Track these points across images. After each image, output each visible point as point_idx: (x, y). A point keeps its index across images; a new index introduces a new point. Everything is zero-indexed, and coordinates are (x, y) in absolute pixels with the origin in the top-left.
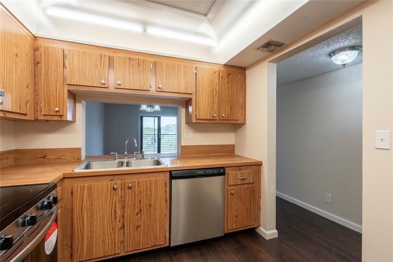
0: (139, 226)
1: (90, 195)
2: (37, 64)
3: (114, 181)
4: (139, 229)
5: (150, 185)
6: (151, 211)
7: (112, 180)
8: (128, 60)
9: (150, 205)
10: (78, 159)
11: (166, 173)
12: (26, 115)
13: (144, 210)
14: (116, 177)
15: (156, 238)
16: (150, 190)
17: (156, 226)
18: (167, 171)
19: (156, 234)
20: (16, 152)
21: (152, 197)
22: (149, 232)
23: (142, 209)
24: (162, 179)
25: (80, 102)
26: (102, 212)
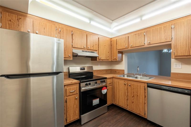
0: (133, 102)
1: (119, 84)
2: (111, 45)
3: (125, 82)
4: (133, 103)
5: (138, 87)
6: (138, 98)
7: (125, 81)
8: (134, 35)
9: (138, 95)
10: (123, 73)
11: (145, 83)
12: (108, 60)
13: (135, 97)
14: (126, 80)
15: (140, 111)
16: (138, 89)
17: (140, 106)
18: (146, 83)
19: (140, 109)
20: (111, 70)
21: (139, 92)
22: (137, 107)
23: (134, 96)
24: (143, 86)
25: (124, 54)
26: (122, 91)
